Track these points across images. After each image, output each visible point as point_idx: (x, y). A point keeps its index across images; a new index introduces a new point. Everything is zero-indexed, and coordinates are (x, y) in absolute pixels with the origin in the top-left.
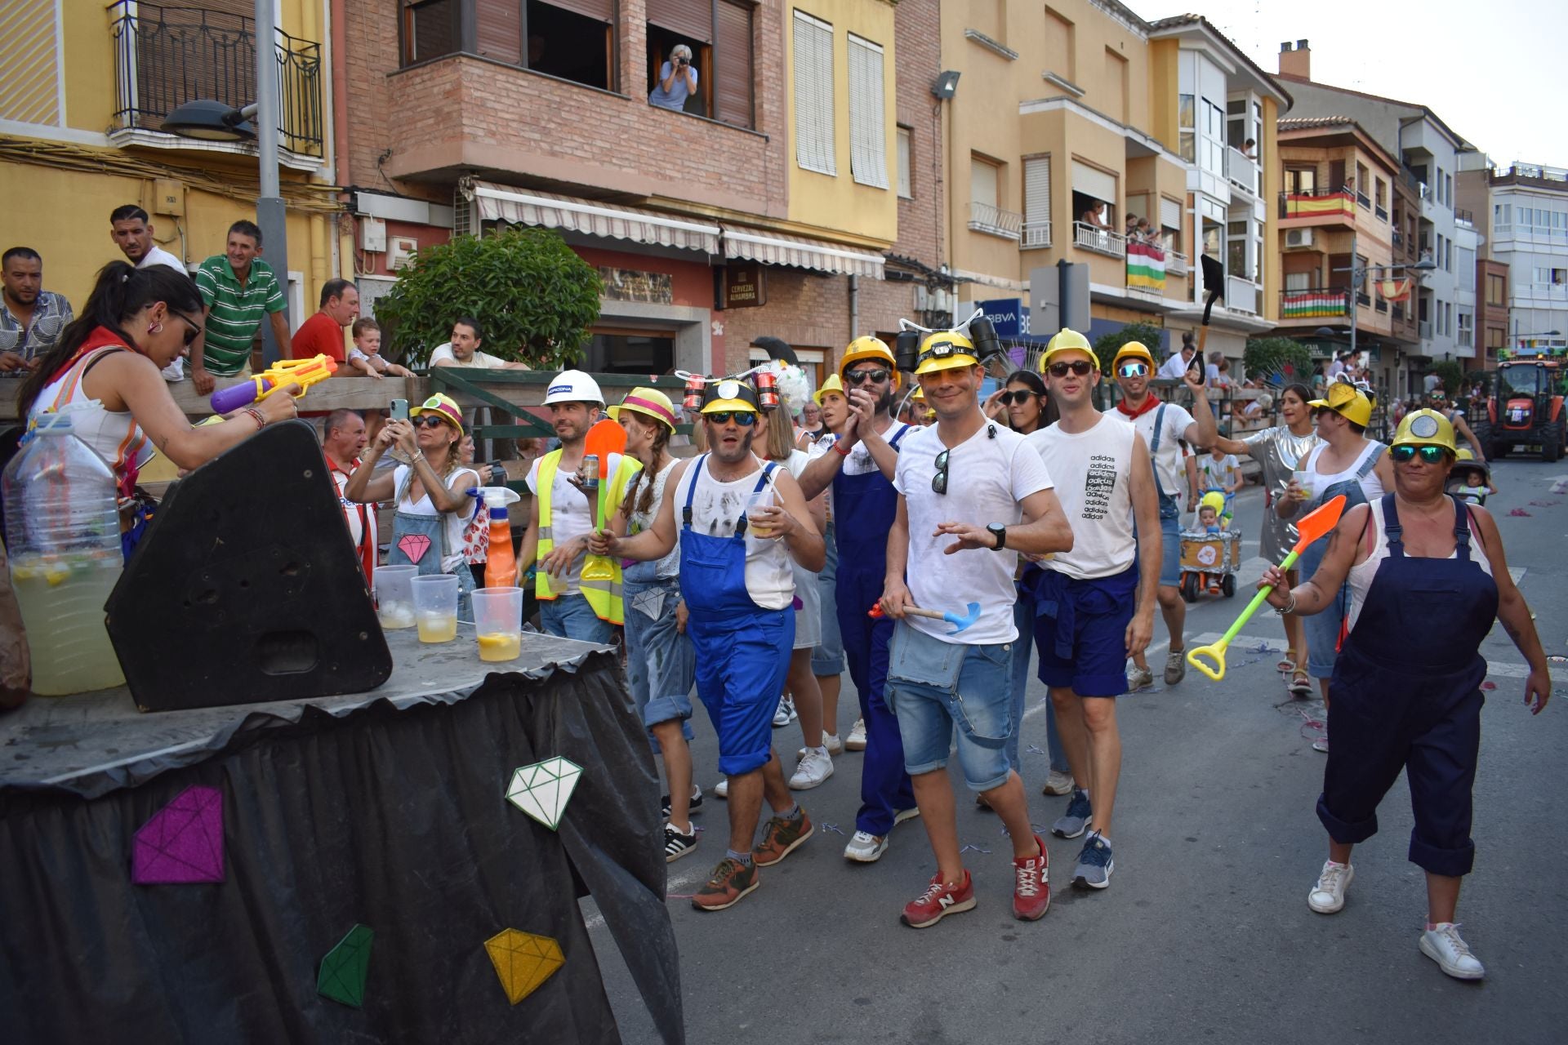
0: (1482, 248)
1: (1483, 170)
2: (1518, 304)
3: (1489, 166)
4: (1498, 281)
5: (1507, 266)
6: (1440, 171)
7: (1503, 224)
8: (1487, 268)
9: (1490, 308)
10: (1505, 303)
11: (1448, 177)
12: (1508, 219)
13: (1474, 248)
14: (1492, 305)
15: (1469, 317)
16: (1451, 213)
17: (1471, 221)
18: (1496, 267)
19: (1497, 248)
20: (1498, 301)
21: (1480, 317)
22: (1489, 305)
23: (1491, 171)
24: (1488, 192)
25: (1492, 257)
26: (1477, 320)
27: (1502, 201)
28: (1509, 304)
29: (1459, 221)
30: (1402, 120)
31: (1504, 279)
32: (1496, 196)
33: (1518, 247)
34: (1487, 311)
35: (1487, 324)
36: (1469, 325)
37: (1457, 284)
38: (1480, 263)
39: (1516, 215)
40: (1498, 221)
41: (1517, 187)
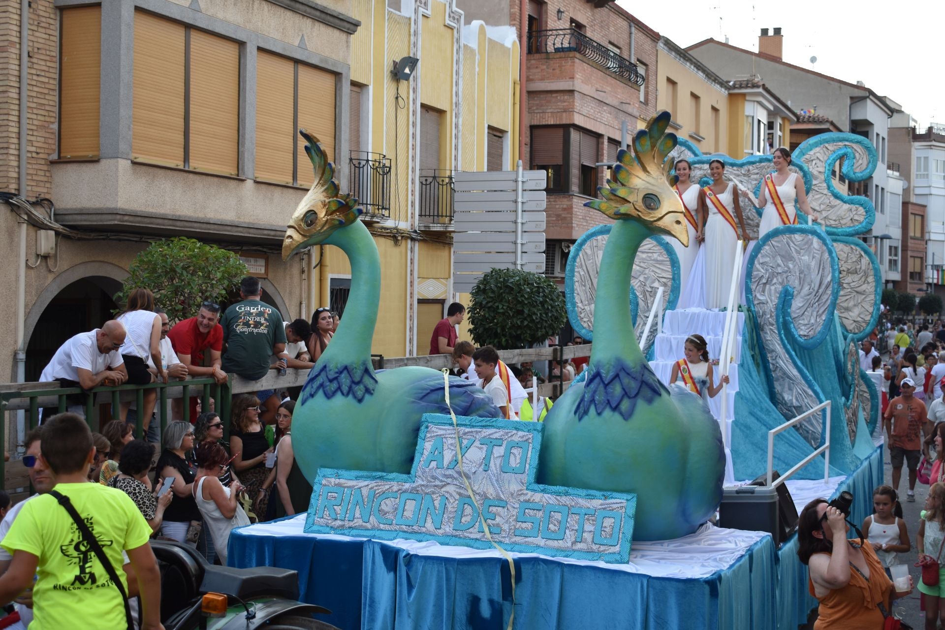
0: (906, 191)
1: (907, 128)
2: (933, 237)
3: (912, 124)
4: (919, 219)
5: (925, 206)
6: (878, 135)
7: (922, 172)
8: (911, 209)
9: (912, 241)
10: (923, 238)
11: (883, 139)
12: (926, 168)
13: (901, 192)
14: (914, 238)
15: (896, 248)
16: (886, 166)
17: (898, 171)
18: (917, 208)
19: (917, 191)
20: (918, 235)
21: (905, 248)
22: (912, 238)
23: (914, 129)
24: (910, 146)
25: (913, 199)
26: (902, 250)
27: (923, 154)
28: (927, 237)
29: (890, 172)
30: (852, 98)
31: (923, 216)
32: (917, 150)
33: (934, 191)
34: (910, 243)
35: (910, 253)
36: (896, 255)
37: (888, 223)
38: (905, 204)
39: (932, 165)
40: (918, 169)
41: (934, 143)
